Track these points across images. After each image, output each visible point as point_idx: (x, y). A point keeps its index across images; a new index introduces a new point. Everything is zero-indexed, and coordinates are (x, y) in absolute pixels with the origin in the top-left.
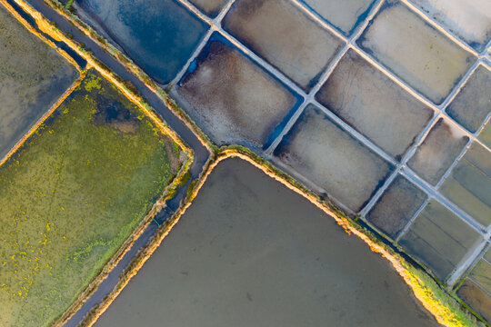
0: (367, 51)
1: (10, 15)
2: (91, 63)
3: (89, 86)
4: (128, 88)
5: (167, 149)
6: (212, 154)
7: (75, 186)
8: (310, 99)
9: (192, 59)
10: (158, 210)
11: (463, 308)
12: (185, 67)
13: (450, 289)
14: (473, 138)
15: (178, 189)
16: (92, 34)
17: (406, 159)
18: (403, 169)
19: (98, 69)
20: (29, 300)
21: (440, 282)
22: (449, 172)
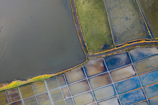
0: (89, 92)
1: (132, 40)
2: (116, 48)
3: (112, 45)
4: (108, 52)
5: (94, 51)
6: (89, 58)
7: (98, 33)
8: (87, 79)
9: (106, 64)
10: (85, 44)
11: (40, 80)
12: (105, 63)
13: (44, 80)
14: (65, 99)
15: (87, 49)
16: (120, 52)
17: (68, 87)
18: (67, 85)
19: (114, 49)
20: (85, 14)
21: (46, 79)
22: (62, 92)
